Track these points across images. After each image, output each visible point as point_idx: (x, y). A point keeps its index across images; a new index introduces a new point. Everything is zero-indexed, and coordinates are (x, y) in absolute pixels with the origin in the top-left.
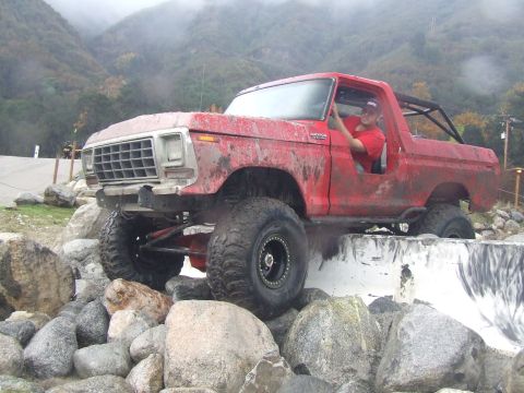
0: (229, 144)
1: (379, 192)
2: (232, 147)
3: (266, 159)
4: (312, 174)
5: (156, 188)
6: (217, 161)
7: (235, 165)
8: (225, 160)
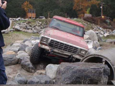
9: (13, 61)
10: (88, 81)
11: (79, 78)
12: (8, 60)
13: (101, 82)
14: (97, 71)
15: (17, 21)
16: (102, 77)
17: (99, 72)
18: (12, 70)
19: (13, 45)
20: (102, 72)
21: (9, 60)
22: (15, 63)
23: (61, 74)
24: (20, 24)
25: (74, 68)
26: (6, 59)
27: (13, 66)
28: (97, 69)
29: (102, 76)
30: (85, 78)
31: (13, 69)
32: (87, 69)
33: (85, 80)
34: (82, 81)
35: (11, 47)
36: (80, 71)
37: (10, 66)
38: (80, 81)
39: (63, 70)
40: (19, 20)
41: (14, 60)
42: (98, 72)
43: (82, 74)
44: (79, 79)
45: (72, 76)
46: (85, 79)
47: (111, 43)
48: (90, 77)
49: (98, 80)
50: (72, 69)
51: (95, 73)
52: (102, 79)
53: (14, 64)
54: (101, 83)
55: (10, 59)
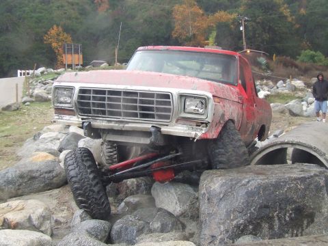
0: (223, 104)
5: (164, 129)
6: (220, 115)
7: (227, 119)
8: (223, 115)
9: (54, 177)
10: (291, 214)
11: (267, 207)
12: (42, 176)
13: (323, 211)
14: (309, 185)
15: (37, 77)
16: (323, 199)
17: (316, 186)
18: (55, 202)
19: (41, 137)
20: (323, 186)
21: (44, 177)
22: (61, 183)
23: (215, 201)
24: (45, 84)
25: (248, 182)
26: (37, 174)
27: (56, 191)
28: (309, 178)
29: (323, 195)
30: (282, 206)
31: (56, 199)
32: (283, 182)
33: (283, 212)
34: (275, 214)
35: (37, 142)
36: (265, 188)
37: (49, 193)
38: (271, 215)
39: (218, 191)
40: (42, 73)
41: (57, 176)
42: (312, 186)
43: (273, 196)
44: (268, 210)
45: (248, 205)
46: (281, 209)
47: (282, 112)
48: (295, 202)
49: (314, 209)
50: (244, 185)
51: (305, 189)
52: (323, 204)
53: (58, 186)
54: (323, 215)
55: (46, 173)
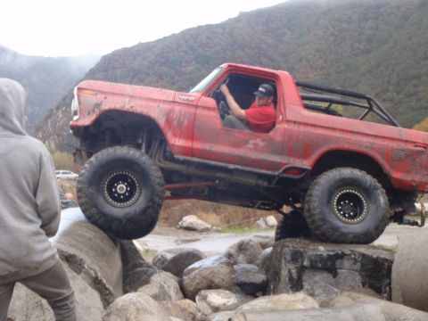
0: (103, 96)
1: (250, 145)
2: (105, 98)
3: (132, 107)
4: (175, 123)
6: (93, 105)
7: (105, 108)
8: (98, 105)
